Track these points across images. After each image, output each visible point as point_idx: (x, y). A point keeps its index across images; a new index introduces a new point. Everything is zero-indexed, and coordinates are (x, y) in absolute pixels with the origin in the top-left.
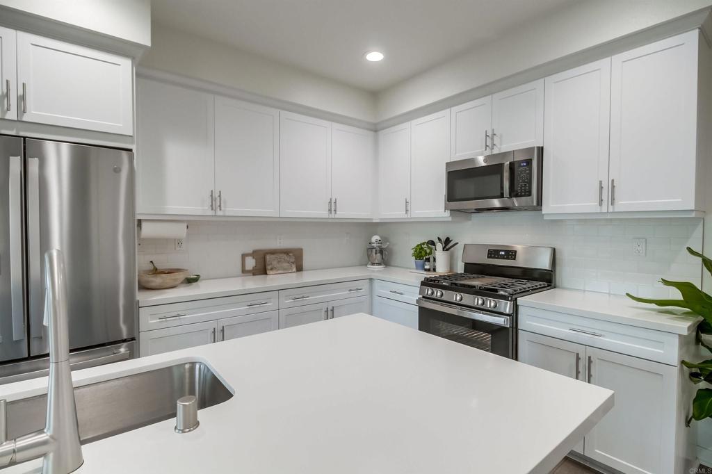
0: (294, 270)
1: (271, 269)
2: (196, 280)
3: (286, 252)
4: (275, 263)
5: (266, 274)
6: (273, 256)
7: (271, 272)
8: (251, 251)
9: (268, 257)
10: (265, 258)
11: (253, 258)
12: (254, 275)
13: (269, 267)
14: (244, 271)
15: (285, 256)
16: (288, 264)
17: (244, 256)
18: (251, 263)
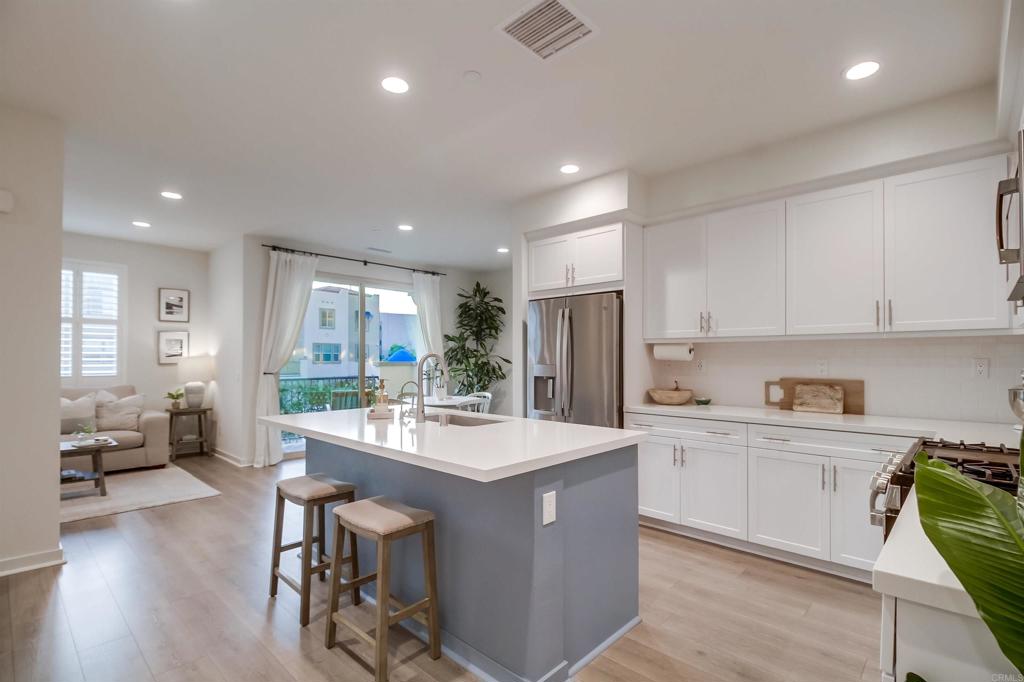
0: (840, 409)
1: (801, 404)
2: (707, 403)
3: (831, 384)
4: (808, 398)
5: (792, 409)
6: (805, 388)
7: (799, 408)
8: (777, 380)
9: (799, 388)
10: (794, 389)
11: (781, 388)
12: (782, 409)
13: (797, 401)
14: (768, 402)
15: (827, 390)
16: (830, 401)
17: (768, 384)
18: (777, 394)
